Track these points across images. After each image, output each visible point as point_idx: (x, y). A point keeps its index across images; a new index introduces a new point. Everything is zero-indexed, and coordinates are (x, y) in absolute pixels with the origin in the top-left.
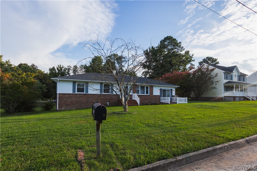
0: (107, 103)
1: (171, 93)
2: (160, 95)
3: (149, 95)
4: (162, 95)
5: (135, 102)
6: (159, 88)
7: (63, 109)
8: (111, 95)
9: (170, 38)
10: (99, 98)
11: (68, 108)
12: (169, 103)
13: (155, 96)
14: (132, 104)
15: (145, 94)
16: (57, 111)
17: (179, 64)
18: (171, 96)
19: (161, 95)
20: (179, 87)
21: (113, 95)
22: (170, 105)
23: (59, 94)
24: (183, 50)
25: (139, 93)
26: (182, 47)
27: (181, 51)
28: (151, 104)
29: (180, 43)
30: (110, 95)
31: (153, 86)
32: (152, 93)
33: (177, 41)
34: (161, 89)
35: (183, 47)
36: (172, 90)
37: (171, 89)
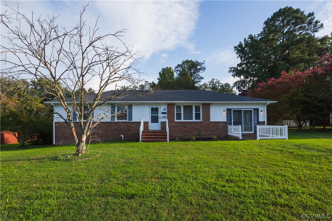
0: (121, 136)
1: (256, 116)
2: (226, 121)
3: (202, 121)
4: (233, 121)
5: (162, 135)
6: (225, 108)
7: (60, 143)
8: (129, 122)
9: (286, 11)
10: (109, 128)
11: (67, 143)
12: (241, 138)
13: (216, 122)
14: (155, 138)
15: (194, 120)
16: (54, 145)
17: (307, 57)
18: (256, 122)
19: (229, 121)
20: (276, 103)
21: (131, 123)
22: (241, 142)
23: (56, 123)
24: (320, 27)
25: (181, 119)
26: (317, 22)
27: (314, 30)
28: (198, 139)
29: (311, 14)
30: (126, 122)
31: (209, 104)
32: (209, 118)
33: (302, 13)
34: (229, 110)
35: (319, 22)
36: (258, 109)
37: (254, 109)
